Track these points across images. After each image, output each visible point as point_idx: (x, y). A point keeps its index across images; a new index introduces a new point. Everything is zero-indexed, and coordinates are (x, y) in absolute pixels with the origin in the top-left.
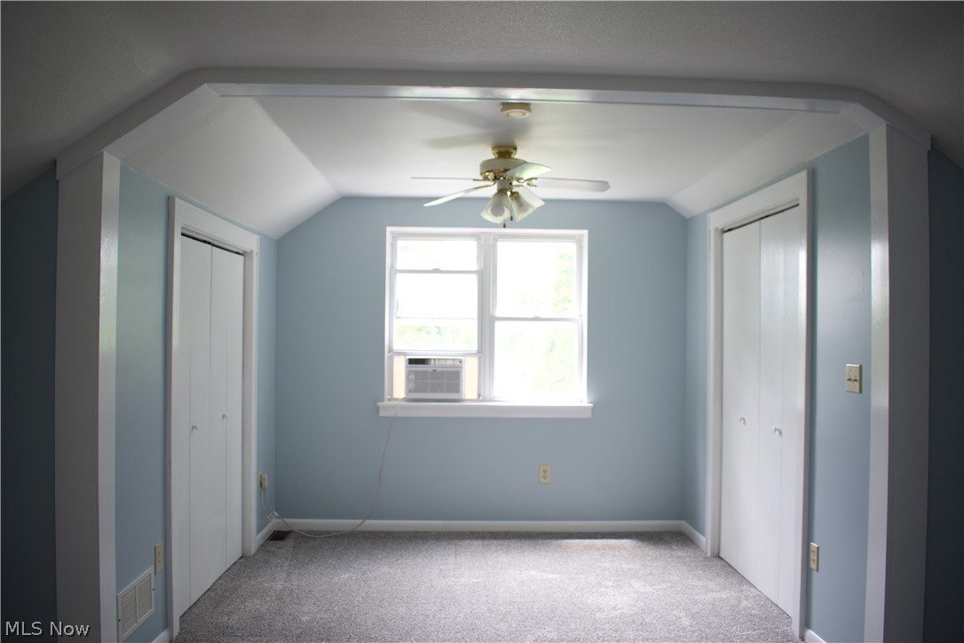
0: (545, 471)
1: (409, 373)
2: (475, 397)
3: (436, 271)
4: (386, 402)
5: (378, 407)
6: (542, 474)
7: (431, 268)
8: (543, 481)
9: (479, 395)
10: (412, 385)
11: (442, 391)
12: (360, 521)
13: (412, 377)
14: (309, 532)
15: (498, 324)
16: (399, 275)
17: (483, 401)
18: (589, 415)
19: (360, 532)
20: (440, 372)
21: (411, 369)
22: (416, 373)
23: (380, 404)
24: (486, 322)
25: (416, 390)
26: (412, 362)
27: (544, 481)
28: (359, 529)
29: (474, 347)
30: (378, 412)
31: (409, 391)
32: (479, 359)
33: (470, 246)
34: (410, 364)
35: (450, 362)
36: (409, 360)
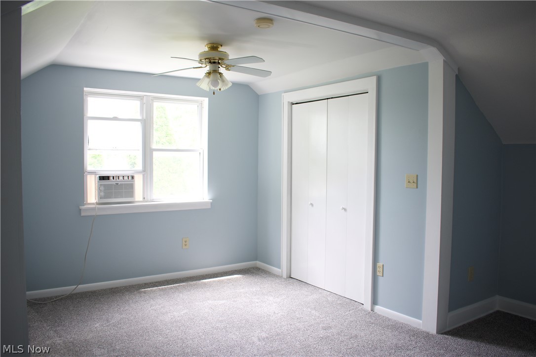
0: (186, 242)
1: (100, 186)
2: (141, 199)
3: (115, 119)
4: (85, 206)
5: (80, 210)
6: (184, 243)
7: (111, 117)
8: (184, 247)
9: (144, 198)
10: (102, 194)
11: (122, 197)
13: (102, 188)
14: (36, 300)
15: (155, 153)
16: (89, 121)
17: (146, 202)
18: (209, 207)
19: (75, 294)
20: (120, 184)
21: (101, 183)
22: (104, 185)
23: (81, 208)
24: (147, 153)
25: (105, 197)
26: (102, 178)
28: (75, 292)
29: (139, 167)
30: (80, 214)
31: (101, 198)
32: (143, 175)
33: (136, 104)
34: (100, 180)
35: (126, 178)
36: (100, 177)
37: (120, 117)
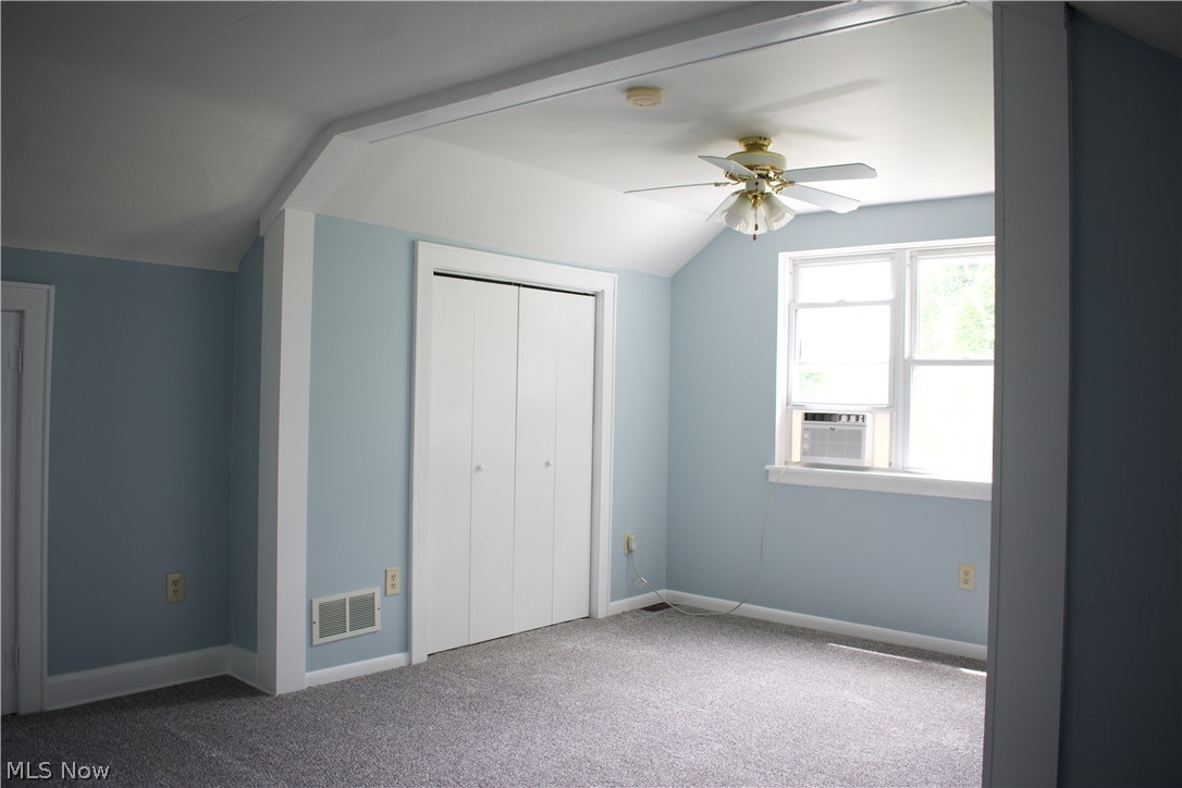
0: (967, 573)
1: (805, 430)
2: (886, 466)
3: (841, 303)
4: (777, 465)
5: (767, 471)
6: (962, 576)
7: (834, 301)
8: (962, 586)
9: (890, 464)
10: (806, 446)
11: (842, 456)
12: (738, 603)
13: (808, 436)
16: (801, 312)
17: (894, 471)
20: (840, 430)
21: (807, 426)
22: (813, 431)
23: (767, 467)
24: (901, 370)
25: (811, 452)
26: (809, 417)
27: (965, 586)
29: (884, 400)
30: (767, 477)
31: (804, 453)
32: (891, 415)
33: (884, 269)
34: (806, 419)
35: (853, 419)
36: (806, 414)
37: (849, 300)
